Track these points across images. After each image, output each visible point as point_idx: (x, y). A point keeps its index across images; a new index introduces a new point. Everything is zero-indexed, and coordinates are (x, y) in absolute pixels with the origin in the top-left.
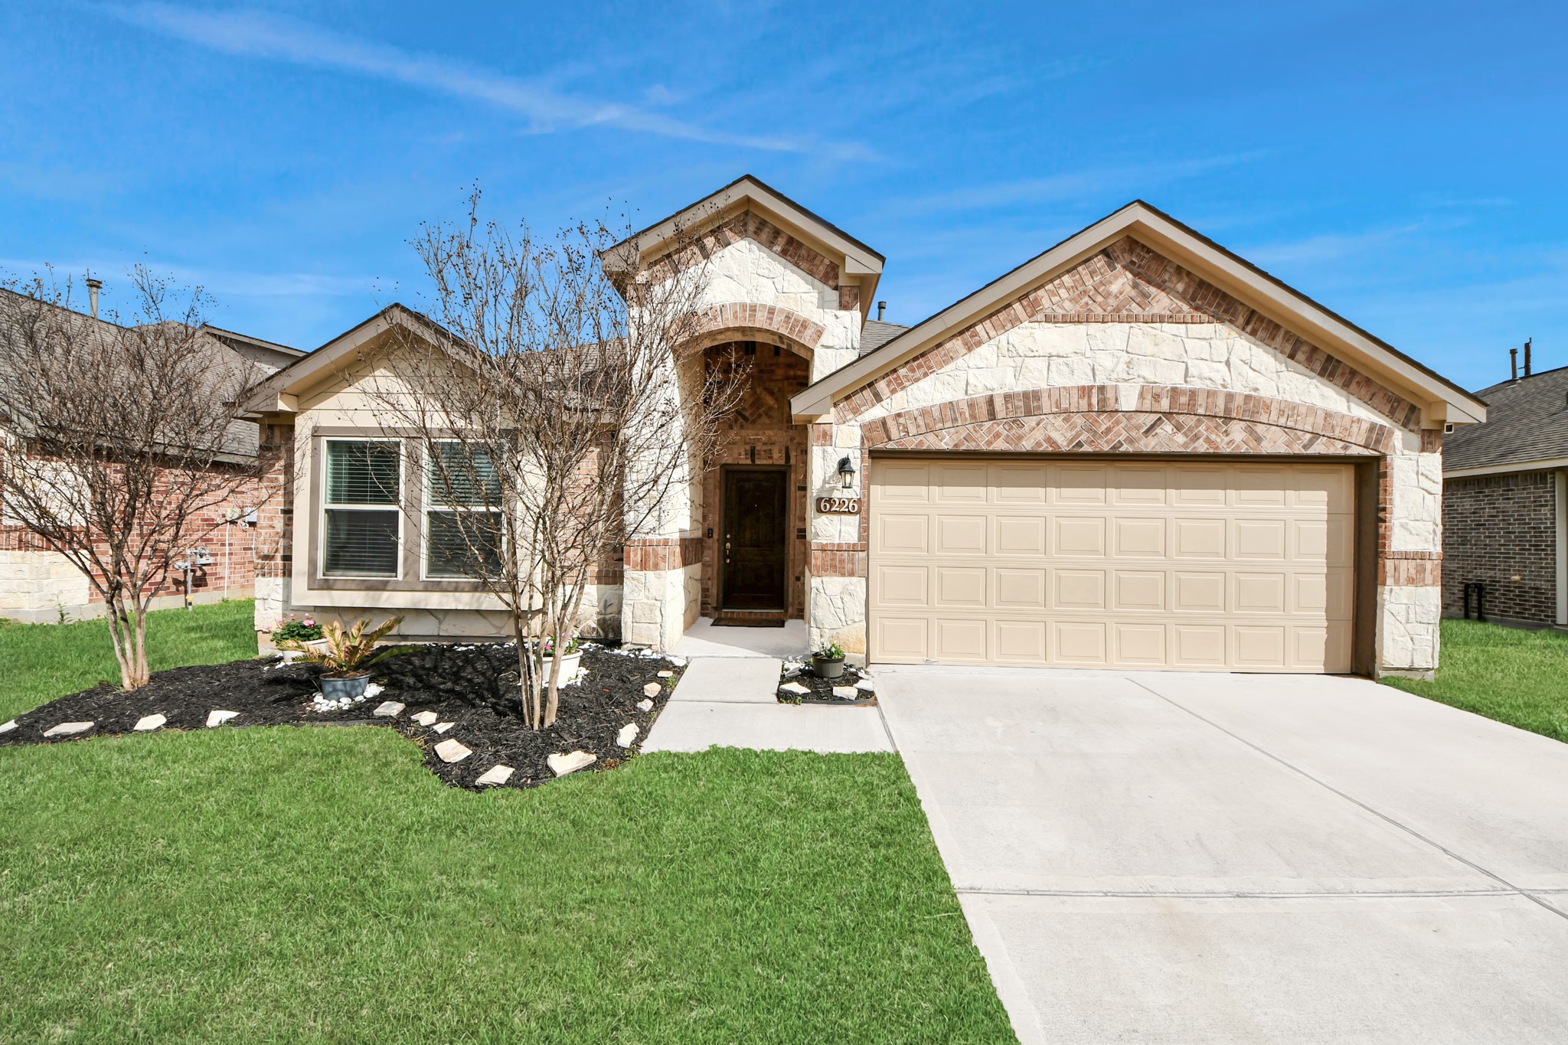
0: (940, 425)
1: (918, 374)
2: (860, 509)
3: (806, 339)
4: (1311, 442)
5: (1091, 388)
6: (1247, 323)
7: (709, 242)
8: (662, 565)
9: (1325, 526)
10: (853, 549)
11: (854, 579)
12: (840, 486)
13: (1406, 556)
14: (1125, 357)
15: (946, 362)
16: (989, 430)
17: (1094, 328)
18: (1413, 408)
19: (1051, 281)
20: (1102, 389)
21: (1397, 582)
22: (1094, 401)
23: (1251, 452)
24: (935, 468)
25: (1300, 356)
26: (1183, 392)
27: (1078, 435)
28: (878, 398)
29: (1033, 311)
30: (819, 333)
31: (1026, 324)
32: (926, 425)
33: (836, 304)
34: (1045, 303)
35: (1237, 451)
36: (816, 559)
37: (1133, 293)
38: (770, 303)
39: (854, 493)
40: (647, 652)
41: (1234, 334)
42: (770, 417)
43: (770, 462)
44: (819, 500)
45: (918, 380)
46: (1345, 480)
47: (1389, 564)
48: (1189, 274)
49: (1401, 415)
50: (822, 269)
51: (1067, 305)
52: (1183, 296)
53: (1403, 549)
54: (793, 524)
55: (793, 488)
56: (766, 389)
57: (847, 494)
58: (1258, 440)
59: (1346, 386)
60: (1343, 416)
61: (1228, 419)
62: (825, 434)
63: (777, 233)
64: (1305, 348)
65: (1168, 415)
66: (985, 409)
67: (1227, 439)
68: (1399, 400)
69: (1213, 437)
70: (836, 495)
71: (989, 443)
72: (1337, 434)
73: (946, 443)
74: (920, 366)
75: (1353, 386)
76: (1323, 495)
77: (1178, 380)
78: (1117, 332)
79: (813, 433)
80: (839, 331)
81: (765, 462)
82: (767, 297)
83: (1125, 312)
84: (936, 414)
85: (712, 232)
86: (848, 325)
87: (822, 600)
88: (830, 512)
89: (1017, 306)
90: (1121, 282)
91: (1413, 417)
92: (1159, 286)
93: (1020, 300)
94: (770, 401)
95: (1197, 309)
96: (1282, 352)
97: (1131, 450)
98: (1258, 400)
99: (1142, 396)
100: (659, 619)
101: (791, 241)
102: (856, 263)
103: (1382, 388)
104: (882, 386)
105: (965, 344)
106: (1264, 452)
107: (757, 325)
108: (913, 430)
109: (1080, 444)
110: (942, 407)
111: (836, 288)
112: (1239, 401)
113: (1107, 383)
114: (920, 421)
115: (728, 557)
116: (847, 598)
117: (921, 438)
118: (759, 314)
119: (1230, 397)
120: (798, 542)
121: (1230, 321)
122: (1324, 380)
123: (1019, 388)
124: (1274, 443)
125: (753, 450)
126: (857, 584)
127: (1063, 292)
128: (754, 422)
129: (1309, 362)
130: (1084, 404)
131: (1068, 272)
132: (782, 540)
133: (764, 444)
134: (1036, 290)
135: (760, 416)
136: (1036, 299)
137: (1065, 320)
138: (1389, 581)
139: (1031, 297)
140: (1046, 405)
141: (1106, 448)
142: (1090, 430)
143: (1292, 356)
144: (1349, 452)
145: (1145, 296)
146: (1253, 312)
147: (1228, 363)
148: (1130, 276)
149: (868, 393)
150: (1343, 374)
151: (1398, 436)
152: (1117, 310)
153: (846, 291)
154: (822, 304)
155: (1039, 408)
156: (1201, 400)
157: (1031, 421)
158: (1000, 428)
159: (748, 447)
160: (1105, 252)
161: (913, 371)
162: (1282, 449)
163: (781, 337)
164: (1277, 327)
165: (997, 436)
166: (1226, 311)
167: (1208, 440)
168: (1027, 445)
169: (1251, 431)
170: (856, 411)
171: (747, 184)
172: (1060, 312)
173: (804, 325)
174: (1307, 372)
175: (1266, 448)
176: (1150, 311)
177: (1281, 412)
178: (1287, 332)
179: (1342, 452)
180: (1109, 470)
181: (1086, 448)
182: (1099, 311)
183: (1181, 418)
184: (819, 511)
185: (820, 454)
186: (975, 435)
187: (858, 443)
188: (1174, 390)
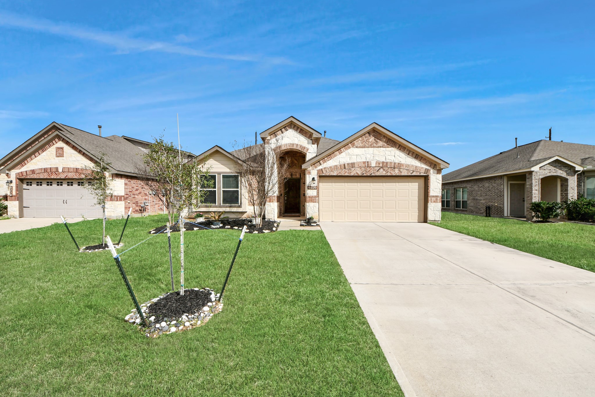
0: (334, 170)
1: (329, 159)
2: (317, 188)
3: (305, 151)
4: (412, 173)
5: (365, 162)
6: (399, 147)
7: (283, 130)
8: (274, 201)
9: (417, 190)
10: (316, 197)
11: (316, 203)
12: (313, 183)
13: (433, 197)
14: (373, 155)
15: (335, 157)
16: (344, 171)
17: (366, 149)
18: (435, 165)
19: (357, 139)
20: (368, 162)
21: (431, 202)
22: (366, 164)
23: (400, 175)
24: (334, 179)
25: (410, 154)
26: (385, 162)
27: (363, 172)
28: (321, 164)
29: (353, 145)
30: (308, 150)
31: (352, 148)
32: (331, 170)
33: (311, 143)
34: (356, 144)
35: (396, 175)
36: (308, 199)
37: (374, 141)
38: (297, 143)
39: (316, 185)
40: (271, 220)
41: (396, 150)
42: (296, 166)
43: (296, 177)
44: (308, 186)
45: (329, 160)
46: (422, 180)
47: (429, 198)
48: (386, 137)
49: (432, 166)
50: (308, 136)
51: (360, 144)
52: (385, 142)
53: (433, 195)
54: (302, 192)
55: (302, 183)
56: (295, 159)
57: (314, 185)
58: (401, 172)
59: (420, 160)
60: (419, 167)
61: (394, 168)
62: (309, 172)
63: (298, 128)
64: (411, 152)
65: (382, 167)
66: (343, 166)
67: (394, 172)
68: (432, 163)
69: (391, 172)
70: (312, 185)
71: (344, 174)
72: (418, 171)
73: (335, 174)
74: (329, 157)
75: (422, 160)
76: (417, 184)
77: (384, 160)
78: (371, 150)
79: (306, 172)
80: (312, 149)
81: (295, 177)
82: (296, 142)
83: (373, 146)
84: (333, 168)
85: (284, 128)
86: (314, 148)
87: (309, 208)
88: (310, 189)
89: (350, 144)
90: (372, 139)
91: (435, 167)
92: (380, 140)
93: (350, 143)
94: (296, 162)
95: (388, 145)
96: (406, 153)
97: (374, 175)
98: (401, 164)
99: (376, 163)
100: (273, 213)
101: (301, 130)
102: (315, 135)
103: (428, 161)
104: (321, 162)
105: (339, 153)
106: (402, 175)
107: (294, 148)
108: (328, 171)
109: (363, 174)
110: (334, 166)
111: (311, 140)
112: (397, 164)
113: (369, 161)
114: (330, 169)
115: (285, 201)
116: (314, 207)
117: (330, 173)
118: (294, 146)
119: (395, 163)
120: (303, 197)
121: (395, 147)
122: (415, 159)
123: (350, 162)
124: (404, 173)
125: (292, 174)
126: (317, 204)
127: (359, 141)
128: (292, 167)
129: (412, 155)
130: (364, 165)
131: (361, 137)
132: (299, 197)
133: (295, 172)
134: (354, 141)
135: (293, 166)
136: (354, 143)
137: (360, 147)
138: (430, 202)
139: (353, 142)
140: (356, 165)
141: (369, 175)
142: (365, 171)
143: (408, 154)
144: (421, 175)
145: (377, 142)
146: (400, 145)
147: (394, 156)
148: (374, 138)
149: (318, 163)
150: (420, 158)
151: (432, 171)
152: (371, 145)
153: (313, 140)
154: (308, 143)
155: (355, 166)
156: (389, 164)
157: (353, 169)
158: (347, 171)
159: (291, 174)
160: (368, 133)
161: (328, 158)
162: (406, 174)
163: (299, 150)
164: (405, 148)
165: (346, 172)
166: (394, 145)
167: (390, 173)
168: (352, 174)
169: (399, 171)
170: (316, 167)
171: (292, 118)
172: (359, 146)
173: (304, 148)
174: (412, 158)
175: (403, 174)
176: (378, 145)
177: (406, 166)
178: (407, 149)
179: (419, 175)
180: (371, 179)
181: (365, 175)
182: (367, 145)
183: (385, 168)
184: (308, 189)
185: (308, 176)
186: (341, 172)
187: (316, 174)
188: (383, 162)
